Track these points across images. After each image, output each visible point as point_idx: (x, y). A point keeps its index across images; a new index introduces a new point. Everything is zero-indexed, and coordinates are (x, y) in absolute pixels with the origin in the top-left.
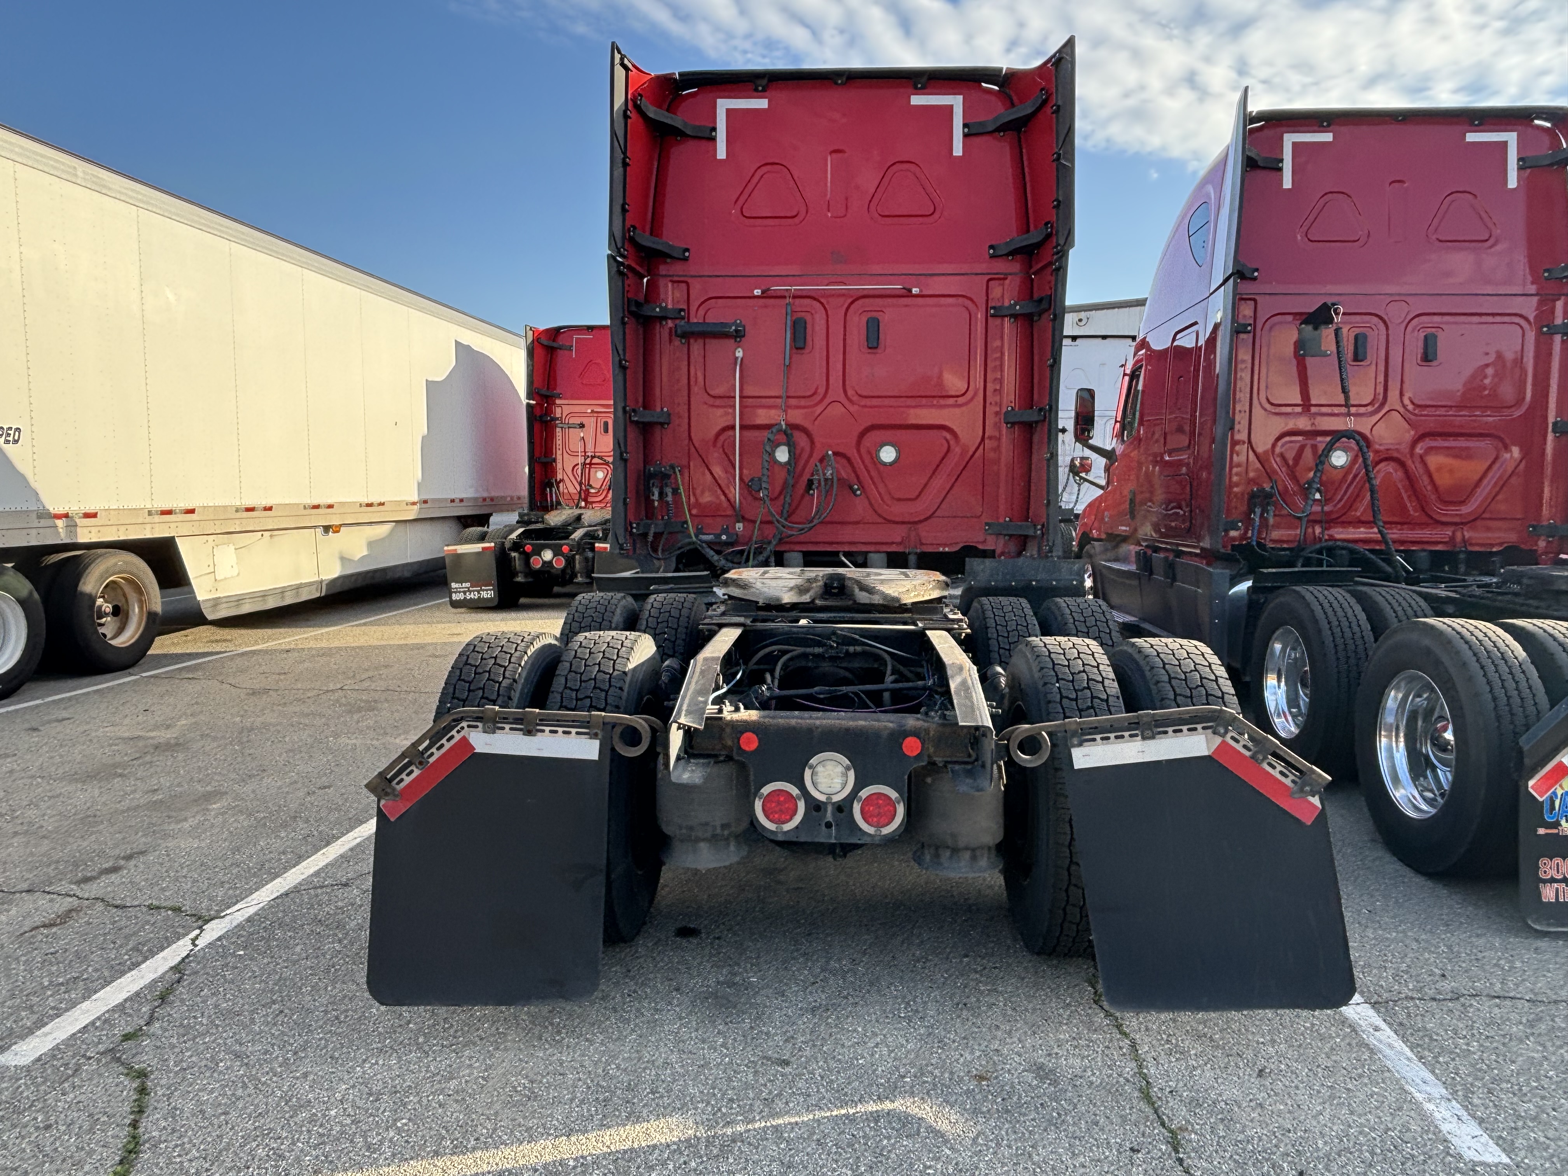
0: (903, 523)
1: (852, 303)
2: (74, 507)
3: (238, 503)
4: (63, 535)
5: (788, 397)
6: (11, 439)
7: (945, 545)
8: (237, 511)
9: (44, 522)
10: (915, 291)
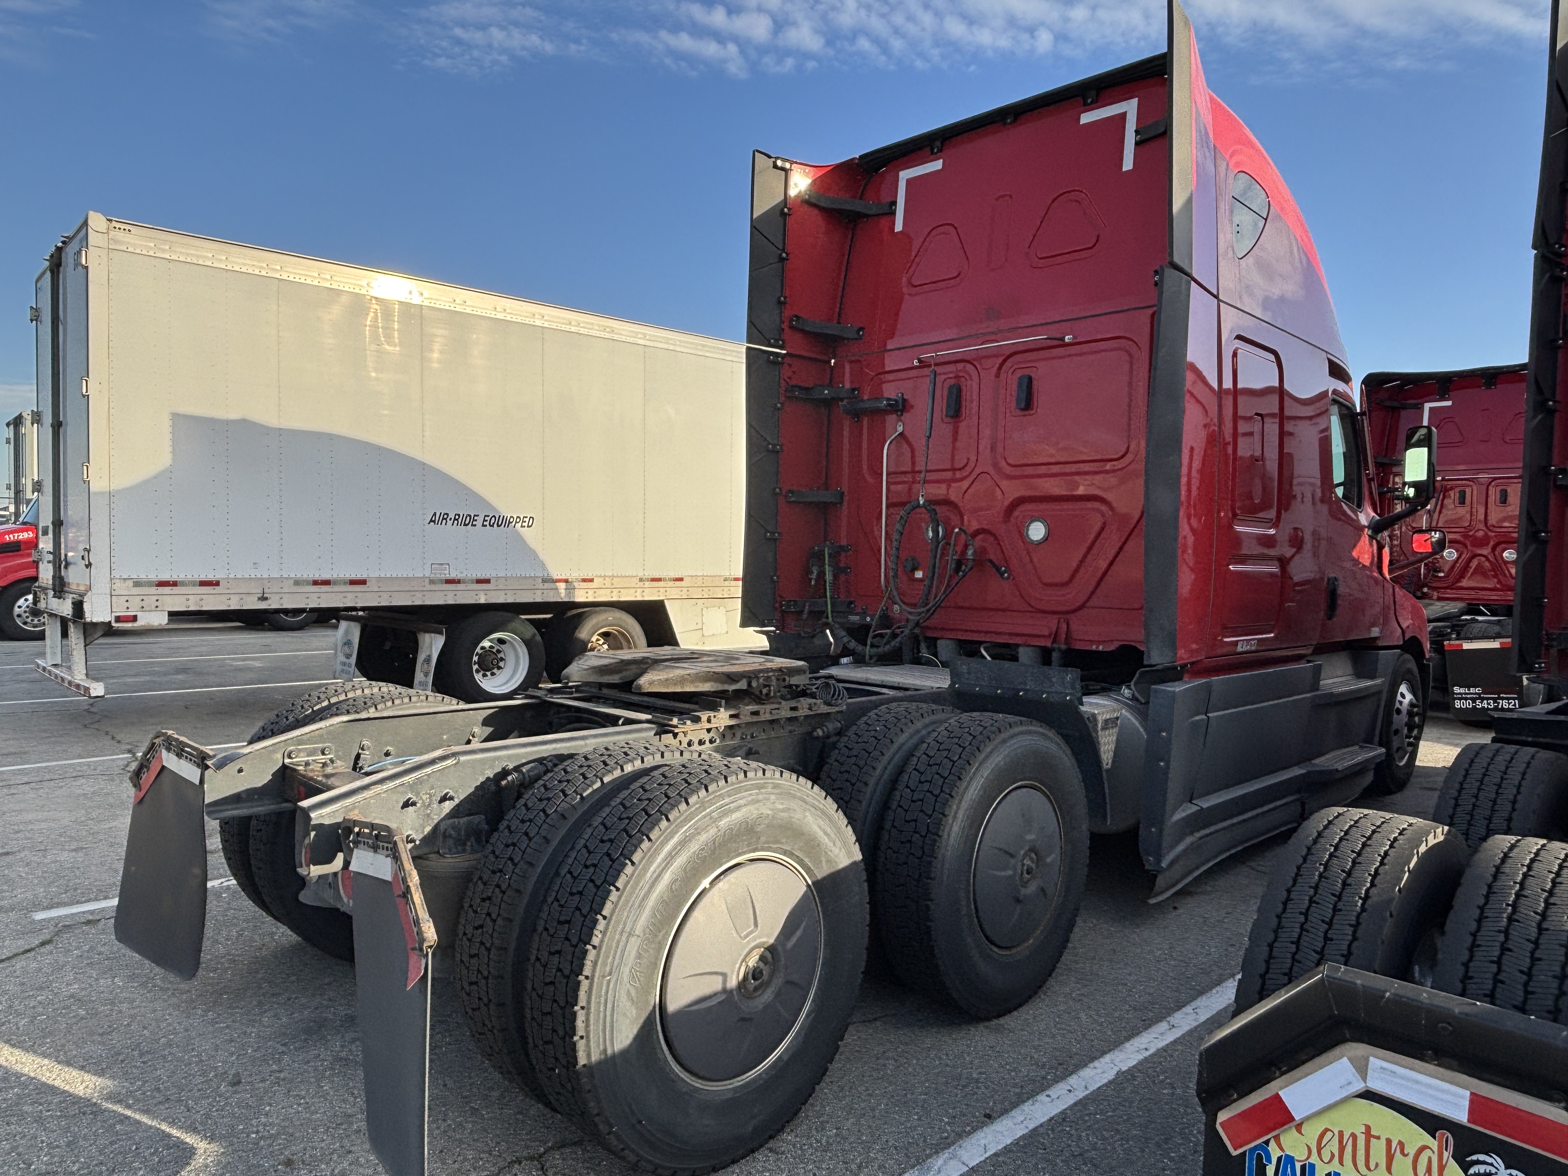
0: (1054, 613)
1: (1004, 361)
2: (574, 574)
3: (727, 574)
4: (563, 595)
5: (927, 471)
6: (525, 524)
7: (1099, 643)
8: (725, 580)
9: (547, 585)
10: (1068, 339)
